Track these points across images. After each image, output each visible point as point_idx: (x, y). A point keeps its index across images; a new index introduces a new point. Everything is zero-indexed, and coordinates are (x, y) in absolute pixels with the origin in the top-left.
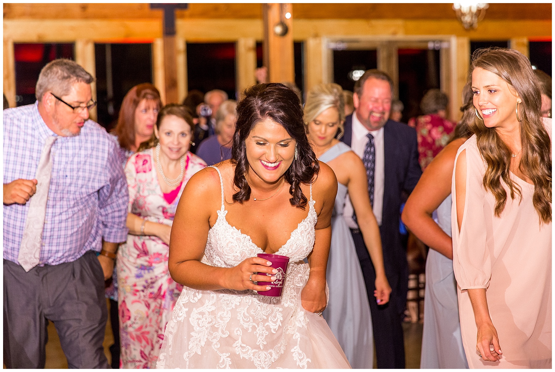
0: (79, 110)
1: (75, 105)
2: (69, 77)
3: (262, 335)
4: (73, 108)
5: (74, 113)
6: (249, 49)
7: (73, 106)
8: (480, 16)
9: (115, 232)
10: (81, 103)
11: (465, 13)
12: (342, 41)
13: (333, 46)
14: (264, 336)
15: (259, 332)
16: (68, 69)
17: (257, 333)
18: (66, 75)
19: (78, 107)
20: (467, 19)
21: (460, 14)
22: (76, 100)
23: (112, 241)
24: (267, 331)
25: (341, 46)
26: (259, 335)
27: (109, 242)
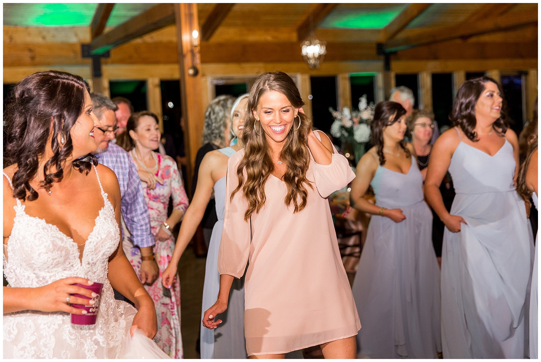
0: (108, 133)
1: (105, 128)
2: (100, 106)
3: (92, 351)
4: (104, 131)
5: (104, 135)
6: (156, 86)
7: (103, 129)
8: (320, 59)
9: (146, 238)
10: (109, 126)
11: (310, 58)
12: (222, 79)
13: (216, 82)
14: (94, 352)
15: (87, 348)
16: (99, 100)
17: (85, 349)
18: (98, 105)
19: (107, 130)
20: (312, 62)
21: (306, 58)
22: (105, 124)
23: (145, 246)
24: (96, 345)
25: (221, 82)
26: (88, 351)
27: (144, 248)
